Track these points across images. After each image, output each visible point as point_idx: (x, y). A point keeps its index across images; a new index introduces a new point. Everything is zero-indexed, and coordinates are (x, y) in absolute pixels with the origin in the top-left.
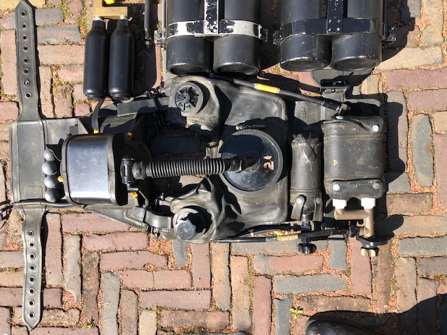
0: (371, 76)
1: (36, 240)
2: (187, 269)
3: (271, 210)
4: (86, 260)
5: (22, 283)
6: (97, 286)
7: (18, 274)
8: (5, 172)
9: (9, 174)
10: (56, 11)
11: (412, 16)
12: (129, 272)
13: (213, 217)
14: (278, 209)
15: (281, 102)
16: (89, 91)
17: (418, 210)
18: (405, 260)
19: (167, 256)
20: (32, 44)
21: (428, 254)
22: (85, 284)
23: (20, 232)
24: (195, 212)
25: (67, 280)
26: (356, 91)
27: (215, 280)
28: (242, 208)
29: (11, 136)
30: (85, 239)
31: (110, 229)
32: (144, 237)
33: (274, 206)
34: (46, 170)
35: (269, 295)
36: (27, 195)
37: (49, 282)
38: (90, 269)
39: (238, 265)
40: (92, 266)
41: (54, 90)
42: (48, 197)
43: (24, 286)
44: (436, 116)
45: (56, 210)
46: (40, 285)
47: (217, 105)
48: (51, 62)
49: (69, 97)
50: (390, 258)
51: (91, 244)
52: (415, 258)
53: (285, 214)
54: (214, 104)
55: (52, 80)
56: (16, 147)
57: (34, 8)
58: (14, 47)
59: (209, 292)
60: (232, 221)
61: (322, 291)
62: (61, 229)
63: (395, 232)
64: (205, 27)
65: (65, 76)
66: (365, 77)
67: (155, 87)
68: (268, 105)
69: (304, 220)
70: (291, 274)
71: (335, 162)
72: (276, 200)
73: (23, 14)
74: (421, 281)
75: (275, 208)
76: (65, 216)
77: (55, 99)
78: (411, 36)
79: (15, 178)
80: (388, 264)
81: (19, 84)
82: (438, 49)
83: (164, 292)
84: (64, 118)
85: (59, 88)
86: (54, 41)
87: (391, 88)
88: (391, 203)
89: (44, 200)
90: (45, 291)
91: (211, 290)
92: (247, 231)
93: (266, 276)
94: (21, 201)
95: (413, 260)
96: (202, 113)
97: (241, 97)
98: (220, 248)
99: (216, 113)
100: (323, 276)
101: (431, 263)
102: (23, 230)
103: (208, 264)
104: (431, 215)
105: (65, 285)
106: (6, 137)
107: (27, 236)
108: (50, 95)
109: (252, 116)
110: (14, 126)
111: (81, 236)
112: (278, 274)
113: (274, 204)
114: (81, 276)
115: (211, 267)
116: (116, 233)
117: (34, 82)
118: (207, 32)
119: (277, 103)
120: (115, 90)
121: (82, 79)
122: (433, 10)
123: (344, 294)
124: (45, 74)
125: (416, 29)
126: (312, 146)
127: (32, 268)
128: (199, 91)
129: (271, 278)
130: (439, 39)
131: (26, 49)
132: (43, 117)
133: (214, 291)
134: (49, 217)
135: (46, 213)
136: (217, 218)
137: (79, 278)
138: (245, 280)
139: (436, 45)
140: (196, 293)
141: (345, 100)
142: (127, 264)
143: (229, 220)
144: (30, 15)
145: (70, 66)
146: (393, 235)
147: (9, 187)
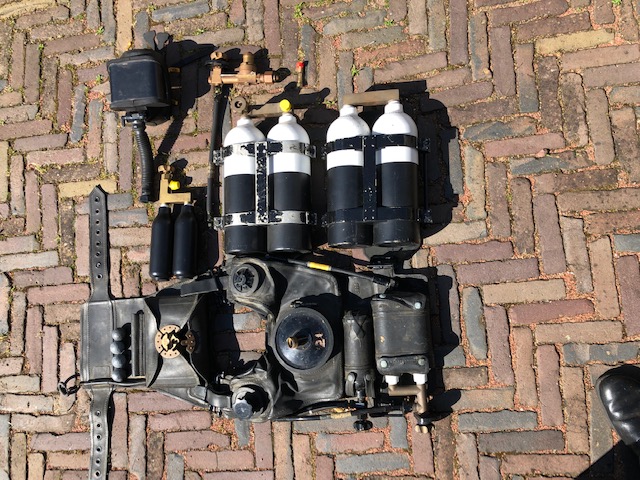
0: (421, 251)
1: (103, 420)
2: (250, 449)
3: (327, 387)
4: (151, 440)
5: (87, 465)
6: (161, 469)
7: (85, 456)
8: (75, 351)
9: (79, 353)
10: (127, 196)
11: (455, 192)
12: (193, 452)
13: (270, 395)
14: (334, 386)
15: (333, 279)
16: (155, 274)
17: (474, 384)
18: (465, 436)
19: (229, 435)
20: (104, 228)
21: (487, 429)
22: (150, 466)
23: (88, 413)
24: (252, 391)
25: (132, 462)
26: (406, 265)
27: (277, 460)
28: (299, 385)
29: (82, 316)
30: (150, 419)
31: (175, 408)
32: (208, 416)
33: (329, 383)
34: (114, 349)
35: (331, 475)
36: (95, 375)
37: (114, 465)
38: (155, 448)
39: (301, 443)
40: (157, 447)
41: (123, 270)
42: (115, 377)
43: (90, 468)
44: (485, 289)
45: (123, 389)
46: (105, 467)
47: (273, 284)
48: (121, 244)
49: (136, 276)
50: (451, 435)
51: (158, 424)
52: (475, 434)
53: (341, 391)
54: (270, 284)
55: (121, 261)
56: (87, 326)
57: (106, 194)
58: (87, 231)
59: (272, 472)
60: (290, 398)
61: (385, 470)
62: (127, 409)
63: (453, 407)
64: (257, 218)
65: (134, 257)
66: (414, 252)
67: (217, 265)
68: (321, 282)
69: (358, 396)
70: (353, 453)
71: (382, 339)
72: (331, 377)
73: (96, 200)
74: (482, 459)
75: (331, 385)
76: (131, 395)
77: (124, 279)
78: (456, 211)
79: (84, 357)
80: (449, 441)
81: (91, 266)
82: (483, 223)
83: (228, 473)
84: (131, 298)
85: (128, 268)
86: (124, 224)
87: (440, 261)
88: (448, 377)
89: (111, 380)
90: (111, 473)
91: (274, 470)
92: (305, 409)
93: (328, 455)
94: (90, 381)
95: (473, 436)
96: (258, 293)
97: (297, 274)
98: (281, 427)
99: (271, 292)
100: (385, 455)
101: (491, 438)
102: (91, 410)
103: (271, 443)
104: (488, 389)
105: (130, 467)
106: (78, 317)
107: (95, 417)
108: (119, 276)
109: (305, 293)
110: (86, 306)
111: (147, 416)
112: (340, 453)
113: (329, 381)
114: (146, 458)
115: (273, 446)
116: (180, 412)
117: (105, 264)
118: (258, 222)
119: (329, 281)
120: (179, 273)
121: (148, 260)
122: (475, 186)
123: (407, 473)
124: (115, 255)
125: (460, 206)
126: (360, 323)
127: (99, 450)
128: (254, 272)
129: (333, 457)
130: (483, 214)
131: (98, 233)
132: (112, 297)
133: (277, 471)
134: (116, 397)
135: (113, 392)
136: (274, 396)
137: (144, 460)
138: (308, 460)
139: (480, 220)
140: (258, 474)
141: (395, 275)
142: (191, 444)
143: (286, 398)
144: (103, 201)
145: (138, 248)
146: (452, 411)
147: (79, 367)
